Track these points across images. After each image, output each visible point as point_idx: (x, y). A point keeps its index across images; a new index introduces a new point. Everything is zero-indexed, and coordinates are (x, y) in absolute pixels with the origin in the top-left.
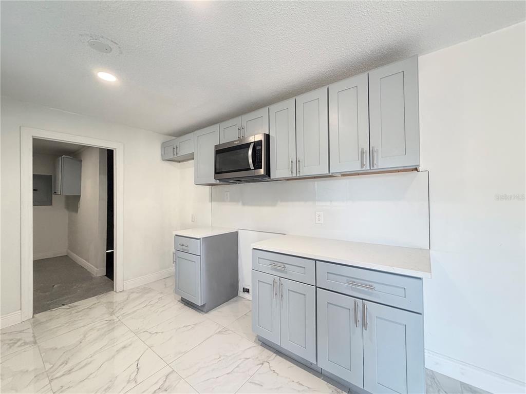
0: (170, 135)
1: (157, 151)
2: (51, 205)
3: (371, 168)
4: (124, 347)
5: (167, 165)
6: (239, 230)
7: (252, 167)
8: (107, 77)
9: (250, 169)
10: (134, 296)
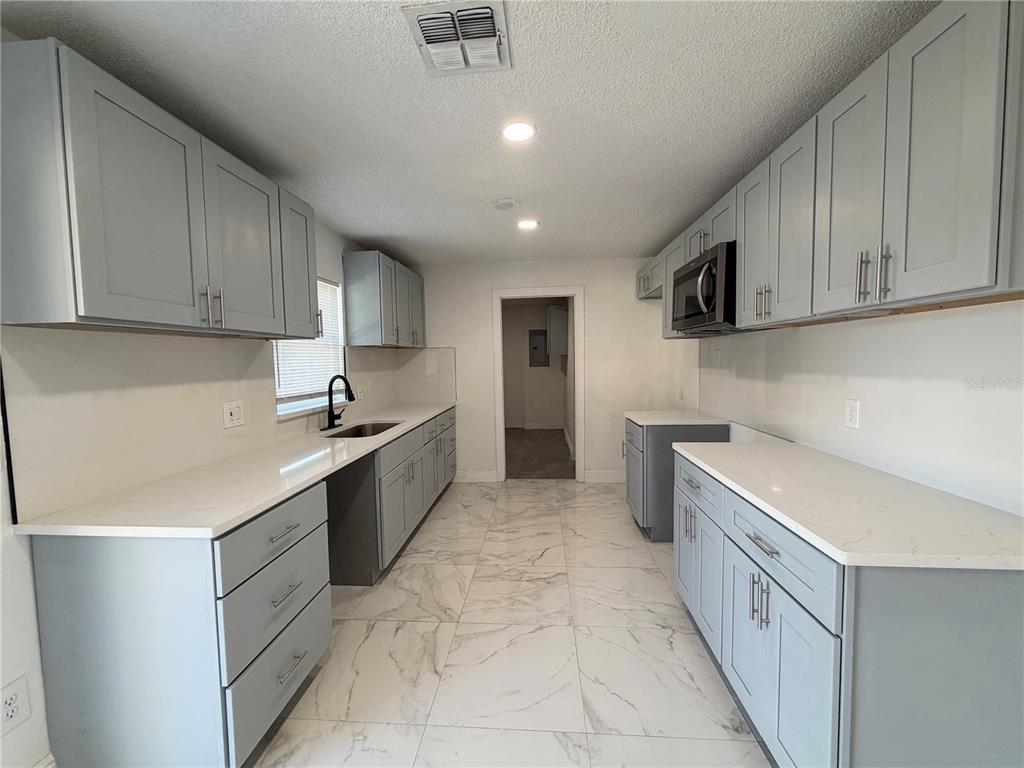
0: (647, 256)
1: (630, 288)
2: (548, 365)
3: (883, 301)
4: (545, 534)
5: (644, 305)
6: (732, 424)
7: (705, 310)
8: (527, 225)
9: (701, 313)
10: (592, 491)
